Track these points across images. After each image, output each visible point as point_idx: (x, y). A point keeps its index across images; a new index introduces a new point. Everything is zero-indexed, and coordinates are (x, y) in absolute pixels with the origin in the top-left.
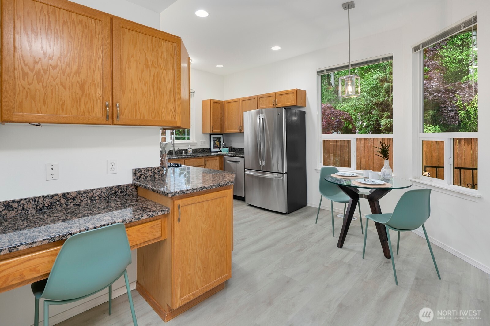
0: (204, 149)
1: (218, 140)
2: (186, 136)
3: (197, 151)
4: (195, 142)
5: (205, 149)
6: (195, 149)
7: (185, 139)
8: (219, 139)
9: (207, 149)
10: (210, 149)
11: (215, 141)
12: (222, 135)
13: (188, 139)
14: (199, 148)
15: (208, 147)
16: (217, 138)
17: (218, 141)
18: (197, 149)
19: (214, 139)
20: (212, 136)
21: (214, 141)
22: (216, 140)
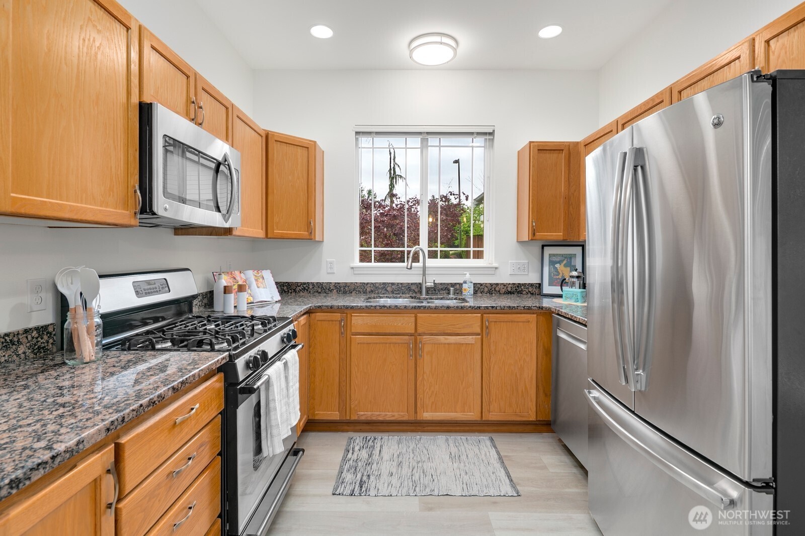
0: (519, 285)
1: (565, 262)
2: (472, 249)
3: (497, 289)
4: (495, 265)
5: (524, 285)
6: (491, 285)
7: (470, 258)
8: (571, 258)
9: (532, 285)
10: (540, 286)
11: (557, 266)
12: (580, 248)
13: (479, 255)
14: (505, 282)
15: (533, 279)
16: (562, 255)
17: (565, 266)
18: (497, 284)
19: (554, 259)
20: (548, 251)
21: (552, 263)
22: (560, 262)
